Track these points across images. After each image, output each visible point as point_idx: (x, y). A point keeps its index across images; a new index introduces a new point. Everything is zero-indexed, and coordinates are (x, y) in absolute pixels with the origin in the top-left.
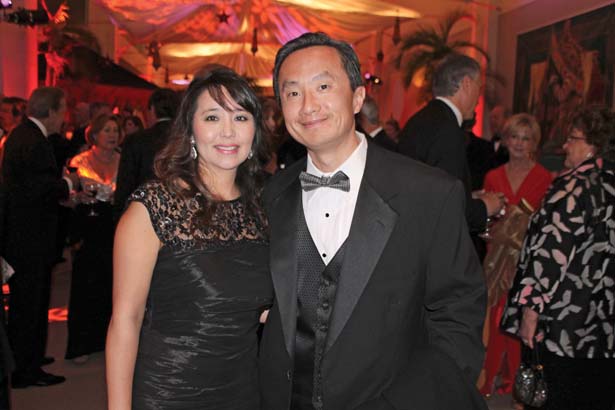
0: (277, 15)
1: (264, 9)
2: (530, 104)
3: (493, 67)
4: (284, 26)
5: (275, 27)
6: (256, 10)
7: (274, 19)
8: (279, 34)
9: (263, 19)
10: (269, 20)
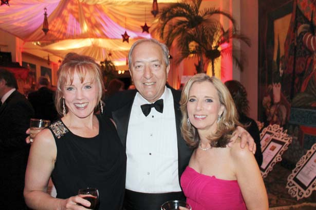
0: (100, 18)
1: (92, 14)
2: (275, 59)
3: (239, 28)
4: (106, 25)
5: (101, 26)
6: (87, 15)
7: (99, 21)
8: (104, 30)
9: (93, 21)
10: (96, 22)
